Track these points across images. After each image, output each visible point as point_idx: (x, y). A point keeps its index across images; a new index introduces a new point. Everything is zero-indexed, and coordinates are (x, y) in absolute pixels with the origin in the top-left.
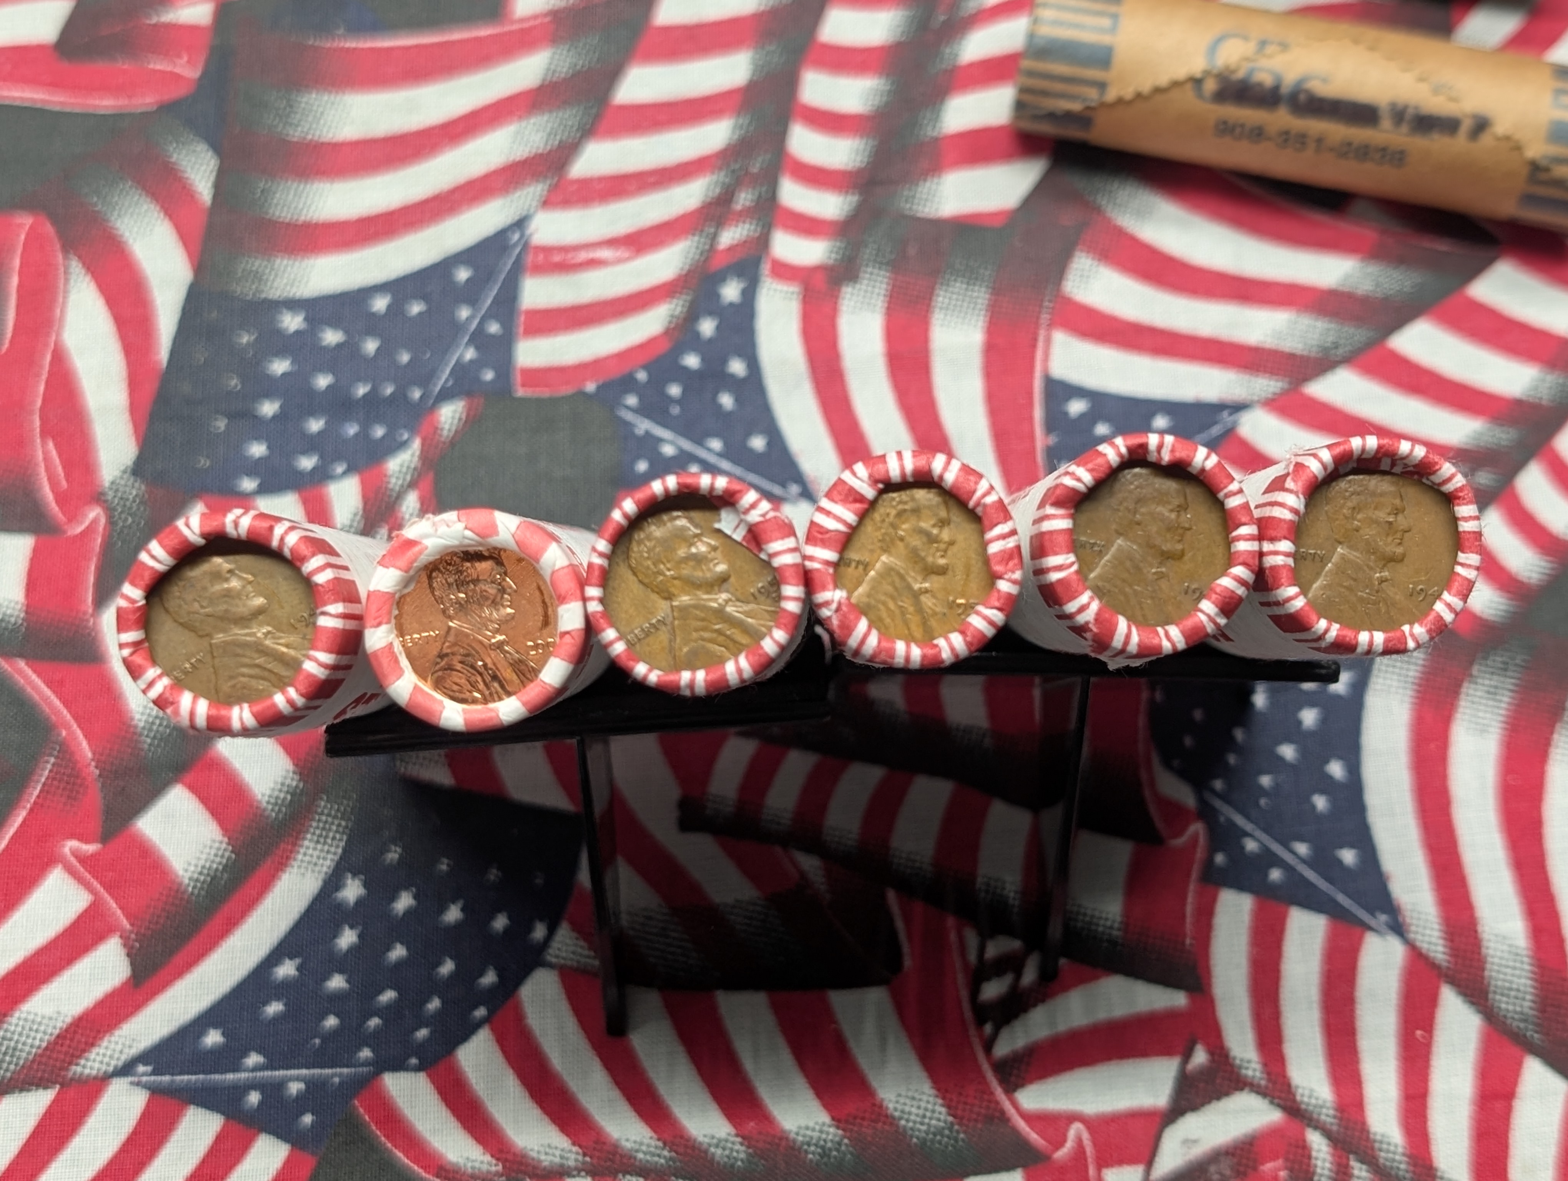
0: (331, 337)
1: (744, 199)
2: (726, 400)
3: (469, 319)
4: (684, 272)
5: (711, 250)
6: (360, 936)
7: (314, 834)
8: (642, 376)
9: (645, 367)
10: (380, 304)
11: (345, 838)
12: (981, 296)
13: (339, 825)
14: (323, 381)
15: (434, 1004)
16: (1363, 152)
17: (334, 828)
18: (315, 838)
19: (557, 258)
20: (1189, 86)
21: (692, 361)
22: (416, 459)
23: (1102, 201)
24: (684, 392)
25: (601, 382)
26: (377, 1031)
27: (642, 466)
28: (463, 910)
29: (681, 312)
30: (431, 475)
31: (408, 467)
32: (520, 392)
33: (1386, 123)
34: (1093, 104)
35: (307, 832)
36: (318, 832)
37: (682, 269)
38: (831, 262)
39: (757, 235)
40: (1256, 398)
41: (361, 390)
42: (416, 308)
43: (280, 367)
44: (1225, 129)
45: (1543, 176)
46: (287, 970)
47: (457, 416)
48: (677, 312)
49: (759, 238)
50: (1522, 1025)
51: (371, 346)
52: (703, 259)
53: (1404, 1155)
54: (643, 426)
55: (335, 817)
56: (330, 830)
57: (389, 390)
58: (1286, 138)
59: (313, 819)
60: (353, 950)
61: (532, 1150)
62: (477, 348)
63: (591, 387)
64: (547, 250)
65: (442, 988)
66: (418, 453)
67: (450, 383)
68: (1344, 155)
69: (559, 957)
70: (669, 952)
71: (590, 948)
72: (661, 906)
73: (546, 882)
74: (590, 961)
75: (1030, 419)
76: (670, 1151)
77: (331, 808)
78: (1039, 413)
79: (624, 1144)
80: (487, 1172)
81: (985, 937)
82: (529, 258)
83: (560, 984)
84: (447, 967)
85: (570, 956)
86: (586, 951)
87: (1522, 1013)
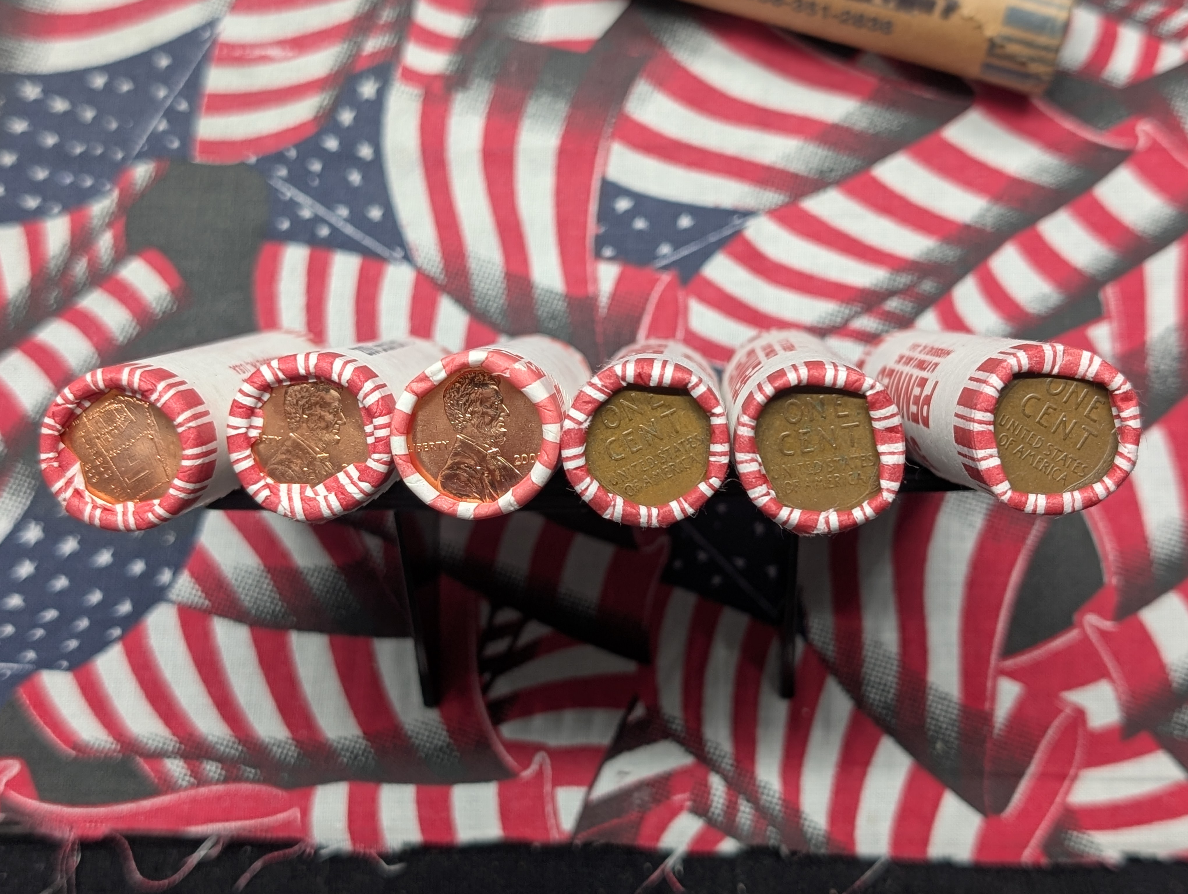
0: (60, 105)
1: (387, 15)
2: (355, 178)
3: (166, 97)
4: (333, 72)
5: (356, 56)
6: (36, 568)
7: (11, 488)
8: (293, 153)
9: (297, 146)
10: (99, 82)
11: (33, 494)
12: (562, 108)
13: (30, 483)
14: (50, 140)
15: (83, 623)
16: (859, 20)
17: (26, 484)
18: (12, 491)
19: (238, 53)
21: (332, 144)
22: (114, 205)
23: (665, 38)
24: (323, 168)
25: (260, 156)
26: (41, 640)
27: (285, 225)
28: (113, 555)
29: (328, 104)
30: (123, 220)
31: (107, 213)
32: (198, 159)
35: (6, 485)
36: (14, 487)
37: (332, 70)
38: (448, 73)
39: (394, 45)
40: (762, 207)
41: (79, 150)
42: (126, 87)
43: (19, 126)
45: (998, 51)
47: (148, 175)
48: (326, 103)
49: (395, 47)
50: (884, 712)
51: (89, 114)
52: (349, 61)
53: (780, 799)
54: (289, 192)
55: (28, 477)
56: (23, 486)
57: (99, 151)
58: (799, 5)
59: (12, 477)
60: (30, 578)
61: (144, 736)
62: (169, 121)
63: (253, 159)
64: (230, 47)
65: (91, 612)
66: (116, 200)
67: (146, 148)
68: (844, 22)
69: (178, 595)
70: (261, 600)
71: (203, 591)
72: (259, 565)
73: (176, 539)
74: (202, 601)
75: (586, 211)
76: (244, 745)
77: (26, 470)
78: (593, 207)
79: (210, 738)
80: (109, 749)
81: (495, 608)
82: (216, 52)
83: (177, 616)
84: (96, 597)
85: (187, 595)
86: (199, 593)
87: (885, 702)
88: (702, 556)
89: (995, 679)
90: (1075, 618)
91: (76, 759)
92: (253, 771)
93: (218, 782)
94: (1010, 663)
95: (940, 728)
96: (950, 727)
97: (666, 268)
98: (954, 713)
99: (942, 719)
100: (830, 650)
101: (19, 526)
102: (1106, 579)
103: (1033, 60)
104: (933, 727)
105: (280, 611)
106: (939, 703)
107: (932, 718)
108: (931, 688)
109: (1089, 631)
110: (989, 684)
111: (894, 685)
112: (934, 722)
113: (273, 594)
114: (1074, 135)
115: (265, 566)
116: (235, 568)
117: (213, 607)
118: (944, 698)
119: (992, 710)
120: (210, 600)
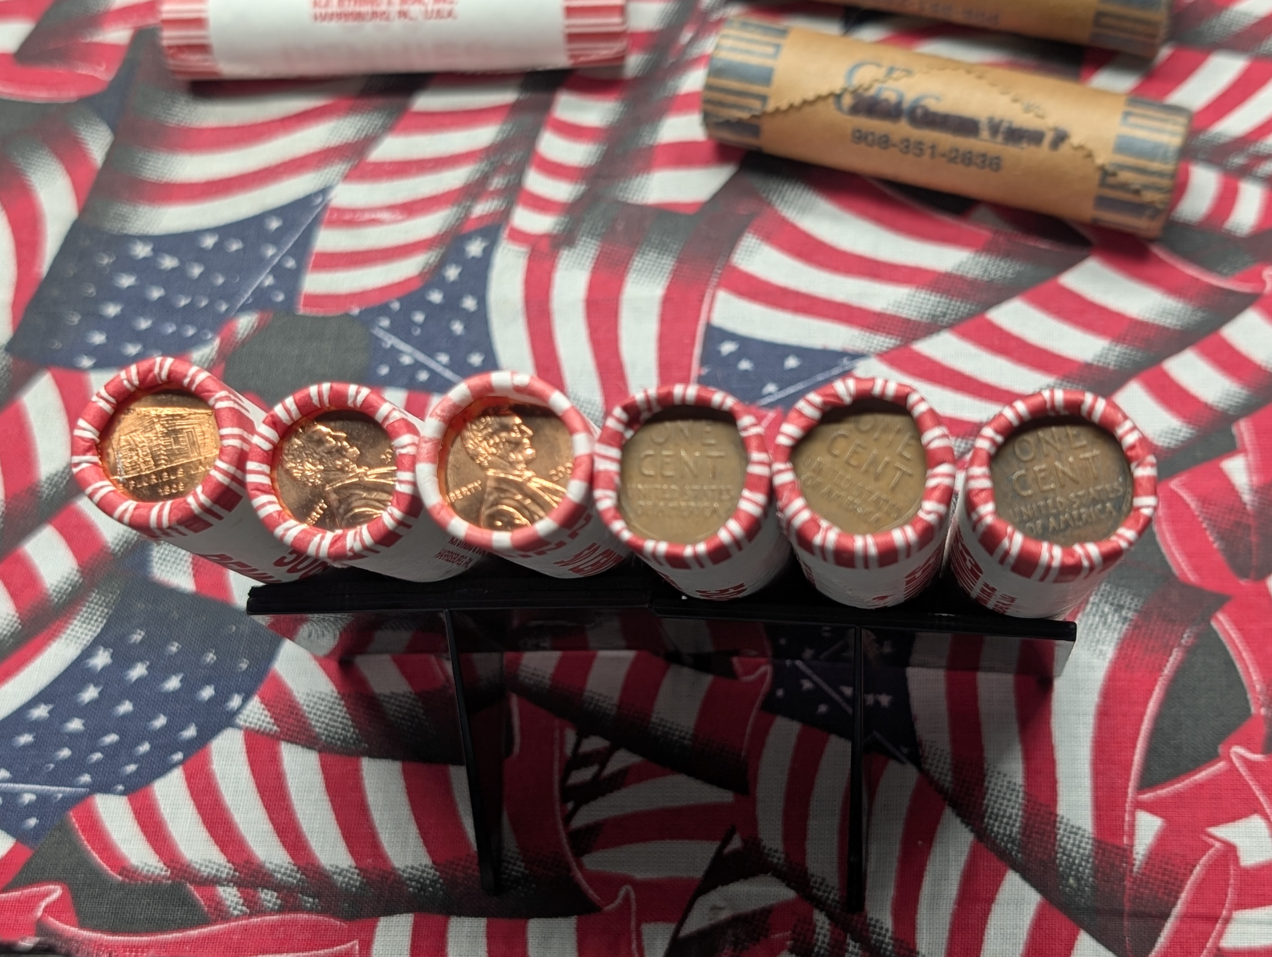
0: (169, 262)
1: (497, 182)
2: (458, 327)
3: (273, 256)
4: (441, 233)
5: (464, 219)
6: (100, 693)
7: (82, 616)
8: (396, 306)
9: (399, 299)
10: (209, 242)
11: (105, 621)
12: (668, 263)
13: (103, 611)
14: (156, 293)
15: (145, 747)
16: (967, 158)
17: (98, 613)
18: (83, 619)
19: (347, 217)
20: (831, 100)
21: (436, 297)
22: (214, 353)
23: (774, 198)
24: (425, 320)
25: (363, 308)
26: (98, 763)
27: (384, 370)
28: (182, 681)
29: (434, 261)
30: (223, 365)
31: (207, 358)
32: (301, 311)
33: (985, 134)
34: (757, 113)
35: (78, 614)
36: (85, 615)
37: (440, 230)
38: (555, 232)
39: (502, 209)
40: (872, 350)
41: (183, 302)
42: (235, 246)
43: (126, 281)
44: (860, 137)
45: (1111, 180)
46: (41, 712)
47: (251, 325)
48: (431, 261)
49: (503, 212)
50: (1009, 846)
51: (196, 271)
52: (457, 223)
53: (892, 938)
54: (390, 341)
55: (101, 605)
56: (95, 614)
57: (204, 303)
58: (907, 146)
59: (84, 606)
60: (94, 703)
61: (196, 863)
62: (275, 277)
63: (356, 311)
64: (341, 211)
65: (153, 736)
66: (216, 348)
67: (250, 301)
68: (953, 160)
69: (246, 721)
70: (333, 726)
71: (272, 716)
72: (334, 692)
73: (249, 666)
74: (270, 726)
75: (691, 355)
76: (302, 874)
77: (100, 599)
78: (697, 351)
79: (268, 865)
80: (159, 875)
81: (582, 735)
82: (327, 215)
83: (243, 741)
84: (160, 722)
85: (255, 721)
86: (268, 718)
87: (1010, 836)
88: (807, 685)
89: (1133, 812)
90: (1221, 749)
91: (122, 885)
92: (311, 900)
93: (272, 912)
94: (1149, 796)
95: (1073, 864)
96: (1084, 864)
97: (771, 406)
98: (1088, 847)
99: (1074, 854)
100: (947, 779)
101: (88, 652)
102: (1253, 710)
103: (1147, 187)
104: (1064, 863)
105: (351, 737)
106: (1070, 836)
107: (1063, 854)
108: (1061, 822)
109: (1237, 763)
110: (1127, 818)
111: (1020, 819)
112: (1065, 858)
113: (345, 721)
114: (1197, 280)
115: (340, 692)
116: (308, 694)
117: (281, 732)
118: (1075, 831)
119: (1131, 846)
120: (278, 726)
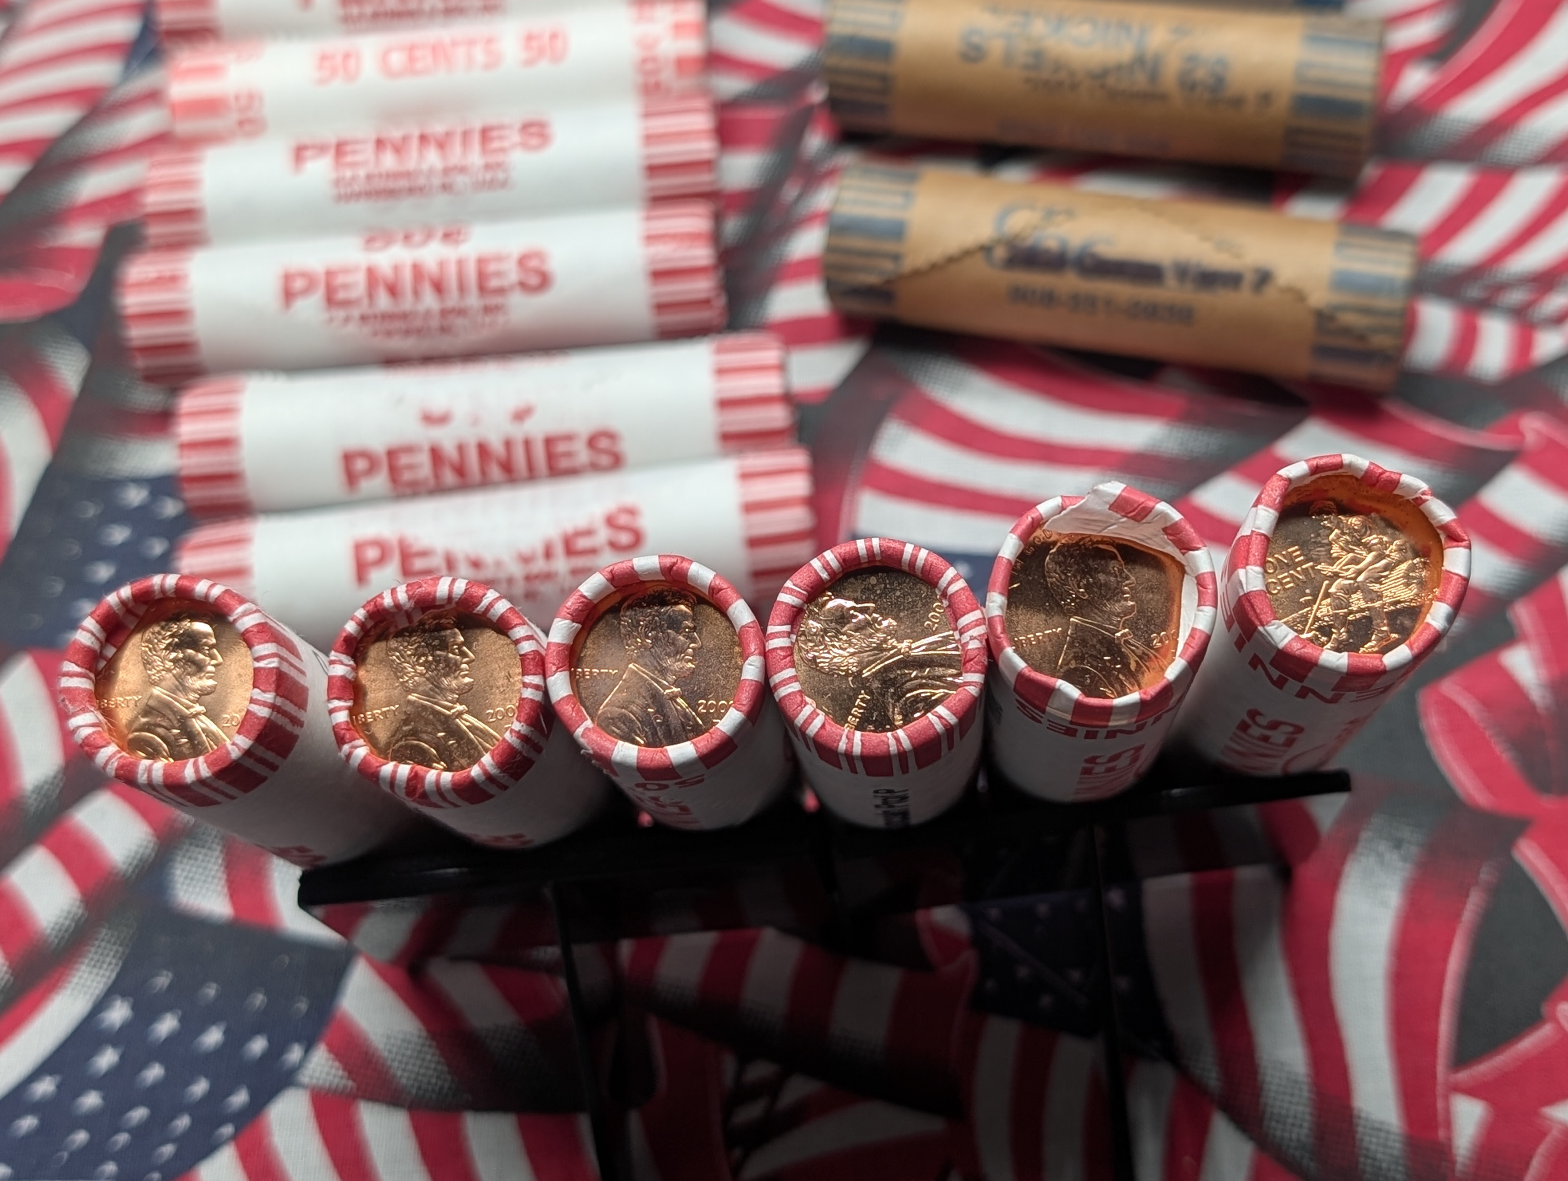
0: (171, 508)
6: (121, 1057)
7: (92, 959)
11: (121, 964)
13: (117, 951)
14: (158, 548)
15: (183, 1122)
16: (1151, 312)
17: (112, 953)
18: (93, 963)
20: (979, 254)
23: (918, 378)
26: (126, 1149)
28: (226, 1033)
33: (1171, 281)
34: (891, 276)
35: (85, 958)
36: (96, 957)
43: (119, 535)
44: (1019, 295)
45: (1330, 326)
46: (45, 1087)
50: (1299, 1153)
55: (115, 943)
56: (107, 955)
58: (1077, 302)
59: (92, 947)
60: (113, 1070)
65: (194, 1107)
68: (1135, 315)
69: (311, 1077)
70: (424, 1075)
71: (344, 1069)
72: (420, 1030)
73: (309, 1007)
74: (344, 1082)
77: (112, 936)
81: (744, 1061)
83: (311, 1103)
84: (200, 1088)
85: (324, 1075)
86: (340, 1073)
87: (1298, 1140)
88: (1023, 972)
89: (1446, 1098)
90: (1545, 1009)
94: (1463, 1076)
95: (1380, 1168)
96: (1393, 1167)
98: (1396, 1146)
99: (1379, 1156)
100: (1214, 1079)
101: (101, 1005)
103: (1374, 330)
104: (1368, 1169)
105: (450, 1088)
106: (1371, 1136)
107: (1366, 1157)
108: (1359, 1117)
109: (1566, 1024)
110: (1440, 1104)
111: (1308, 1117)
112: (1369, 1161)
113: (440, 1067)
115: (428, 1031)
116: (389, 1037)
117: (358, 1089)
118: (1378, 1129)
119: (1449, 1139)
120: (354, 1080)
